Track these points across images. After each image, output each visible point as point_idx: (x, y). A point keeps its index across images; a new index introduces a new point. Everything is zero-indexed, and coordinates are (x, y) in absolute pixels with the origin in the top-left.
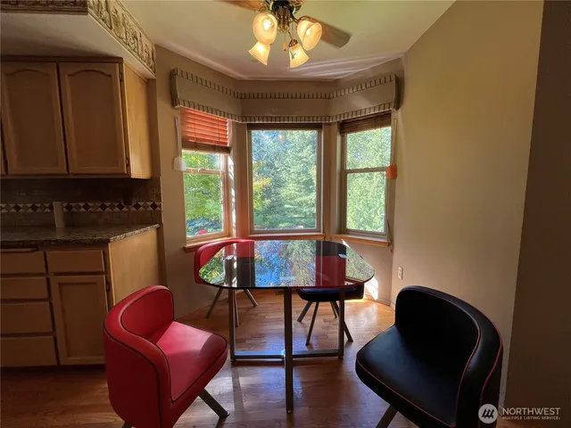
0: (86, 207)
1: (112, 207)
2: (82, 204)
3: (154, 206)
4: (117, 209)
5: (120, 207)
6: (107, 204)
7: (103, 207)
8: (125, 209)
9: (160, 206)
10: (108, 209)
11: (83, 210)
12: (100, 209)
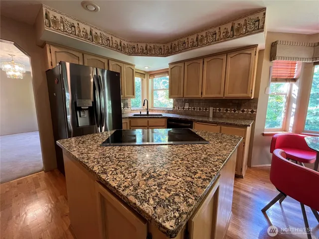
0: (220, 110)
1: (231, 111)
2: (218, 109)
3: (252, 111)
4: (233, 112)
5: (235, 111)
6: (229, 109)
7: (227, 110)
8: (237, 112)
9: (256, 112)
10: (229, 112)
11: (218, 111)
12: (225, 111)
